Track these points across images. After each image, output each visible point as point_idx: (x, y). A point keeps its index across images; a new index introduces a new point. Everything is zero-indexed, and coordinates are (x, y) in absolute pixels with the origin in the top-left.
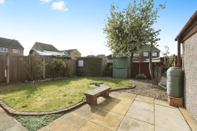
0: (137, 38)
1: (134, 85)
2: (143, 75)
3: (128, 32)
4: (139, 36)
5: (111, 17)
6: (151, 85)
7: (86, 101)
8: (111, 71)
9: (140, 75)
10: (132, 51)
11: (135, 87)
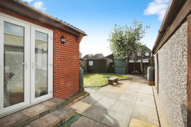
0: (132, 48)
1: (131, 78)
2: (136, 71)
3: (126, 44)
4: (133, 46)
5: (114, 32)
6: (142, 77)
7: (108, 83)
8: (114, 68)
9: (134, 71)
10: (129, 55)
11: (131, 79)
